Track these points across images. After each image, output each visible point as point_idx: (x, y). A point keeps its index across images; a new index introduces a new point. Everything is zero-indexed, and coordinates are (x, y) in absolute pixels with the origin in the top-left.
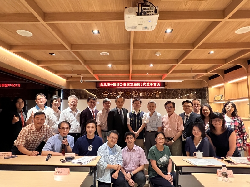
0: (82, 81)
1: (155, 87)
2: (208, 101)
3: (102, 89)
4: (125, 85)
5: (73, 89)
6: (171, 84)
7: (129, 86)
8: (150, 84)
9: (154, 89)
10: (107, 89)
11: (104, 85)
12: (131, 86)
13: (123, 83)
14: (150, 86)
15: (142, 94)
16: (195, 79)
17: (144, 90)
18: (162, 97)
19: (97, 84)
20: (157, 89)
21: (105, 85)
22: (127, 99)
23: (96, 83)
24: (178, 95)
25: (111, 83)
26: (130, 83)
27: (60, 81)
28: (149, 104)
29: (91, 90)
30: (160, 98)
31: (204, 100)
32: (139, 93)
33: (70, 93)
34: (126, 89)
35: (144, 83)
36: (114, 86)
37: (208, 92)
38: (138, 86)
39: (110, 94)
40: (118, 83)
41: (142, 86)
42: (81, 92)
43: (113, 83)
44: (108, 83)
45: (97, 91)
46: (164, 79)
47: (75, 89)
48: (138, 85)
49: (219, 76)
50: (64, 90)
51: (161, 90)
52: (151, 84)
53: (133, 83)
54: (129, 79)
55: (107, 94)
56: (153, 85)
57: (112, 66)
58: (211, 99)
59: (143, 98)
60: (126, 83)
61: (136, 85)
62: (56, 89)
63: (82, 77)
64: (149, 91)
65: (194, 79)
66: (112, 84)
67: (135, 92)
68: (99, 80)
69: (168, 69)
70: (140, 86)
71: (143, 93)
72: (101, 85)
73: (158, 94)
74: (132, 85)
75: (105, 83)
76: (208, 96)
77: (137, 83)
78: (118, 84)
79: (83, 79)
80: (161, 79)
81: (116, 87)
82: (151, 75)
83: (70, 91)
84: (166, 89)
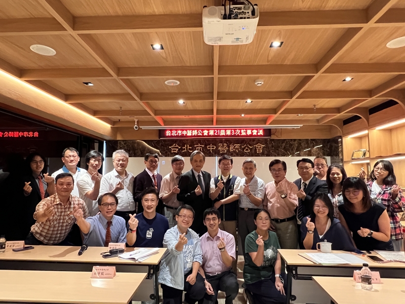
0: (136, 127)
1: (255, 136)
2: (342, 160)
3: (169, 140)
4: (206, 133)
5: (123, 141)
6: (282, 131)
7: (213, 136)
8: (246, 132)
9: (254, 140)
10: (177, 140)
11: (172, 133)
12: (216, 136)
13: (202, 130)
14: (247, 136)
15: (234, 148)
16: (320, 124)
17: (237, 141)
18: (266, 152)
19: (161, 133)
20: (259, 140)
21: (174, 133)
22: (210, 156)
23: (160, 130)
24: (292, 150)
25: (183, 130)
26: (214, 130)
27: (101, 127)
28: (245, 165)
29: (152, 141)
30: (263, 154)
31: (335, 157)
32: (229, 147)
33: (117, 146)
34: (208, 140)
35: (238, 130)
36: (188, 135)
37: (342, 145)
38: (227, 136)
39: (181, 148)
40: (194, 130)
41: (235, 135)
42: (136, 145)
43: (186, 130)
44: (178, 130)
45: (160, 144)
46: (270, 124)
47: (125, 141)
48: (227, 134)
49: (361, 118)
50: (108, 142)
51: (265, 142)
52: (249, 132)
53: (219, 131)
54: (213, 125)
55: (177, 148)
56: (252, 133)
57: (184, 103)
58: (346, 156)
59: (235, 155)
60: (208, 130)
61: (224, 134)
62: (95, 141)
63: (136, 120)
64: (246, 142)
65: (318, 123)
66: (185, 133)
67: (223, 144)
68: (165, 125)
69: (275, 108)
70: (231, 136)
71: (235, 146)
72: (168, 133)
73: (260, 147)
74: (218, 133)
75: (174, 130)
76: (342, 151)
77: (226, 130)
78: (195, 133)
79: (138, 125)
80: (265, 124)
81: (192, 136)
82: (248, 116)
83: (117, 143)
84: (273, 140)
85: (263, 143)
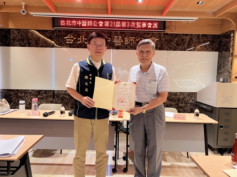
0: (23, 12)
1: (149, 29)
2: (232, 54)
4: (101, 24)
6: (176, 24)
7: (108, 27)
8: (141, 24)
9: (148, 33)
10: (72, 30)
11: (66, 22)
13: (98, 21)
14: (142, 28)
15: (129, 41)
17: (132, 35)
18: (159, 46)
19: (55, 21)
21: (69, 23)
23: (53, 19)
30: (156, 48)
32: (124, 40)
35: (133, 23)
36: (83, 25)
37: (234, 40)
38: (123, 28)
39: (77, 39)
41: (130, 28)
42: (29, 35)
45: (55, 34)
46: (166, 15)
47: (18, 30)
51: (159, 35)
52: (144, 25)
53: (114, 22)
54: (107, 13)
55: (73, 39)
56: (147, 26)
59: (130, 48)
61: (120, 26)
65: (214, 17)
66: (79, 23)
67: (118, 37)
70: (126, 28)
71: (129, 39)
72: (62, 23)
73: (154, 41)
75: (68, 19)
76: (233, 46)
78: (90, 23)
79: (26, 9)
80: (161, 15)
81: (87, 27)
83: (10, 32)
84: (167, 34)
85: (157, 36)
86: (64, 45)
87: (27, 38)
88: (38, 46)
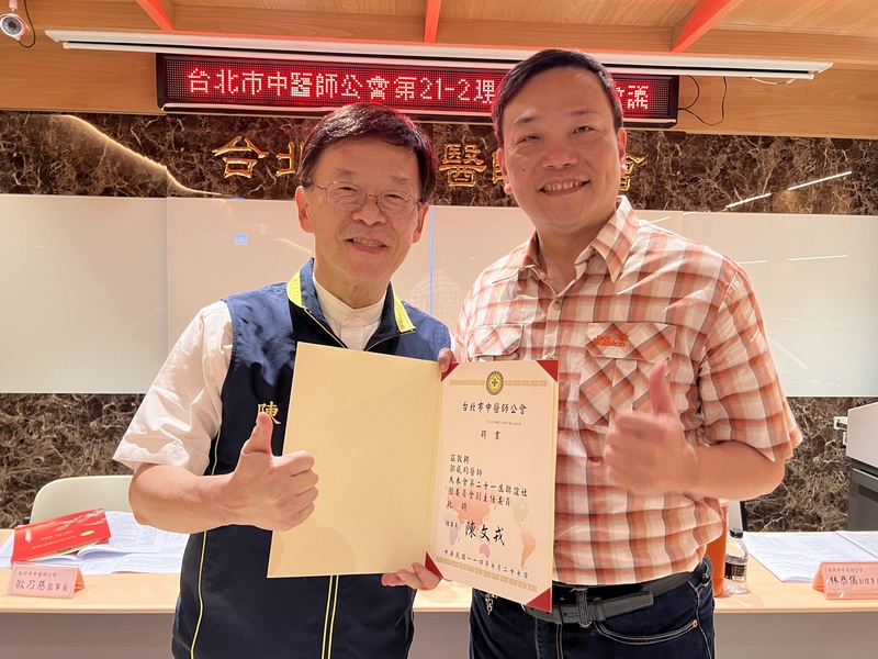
0: (11, 25)
6: (731, 90)
19: (167, 69)
23: (161, 62)
32: (488, 163)
39: (271, 158)
45: (170, 135)
46: (689, 51)
51: (648, 142)
80: (673, 48)
86: (215, 184)
87: (38, 151)
88: (87, 188)
